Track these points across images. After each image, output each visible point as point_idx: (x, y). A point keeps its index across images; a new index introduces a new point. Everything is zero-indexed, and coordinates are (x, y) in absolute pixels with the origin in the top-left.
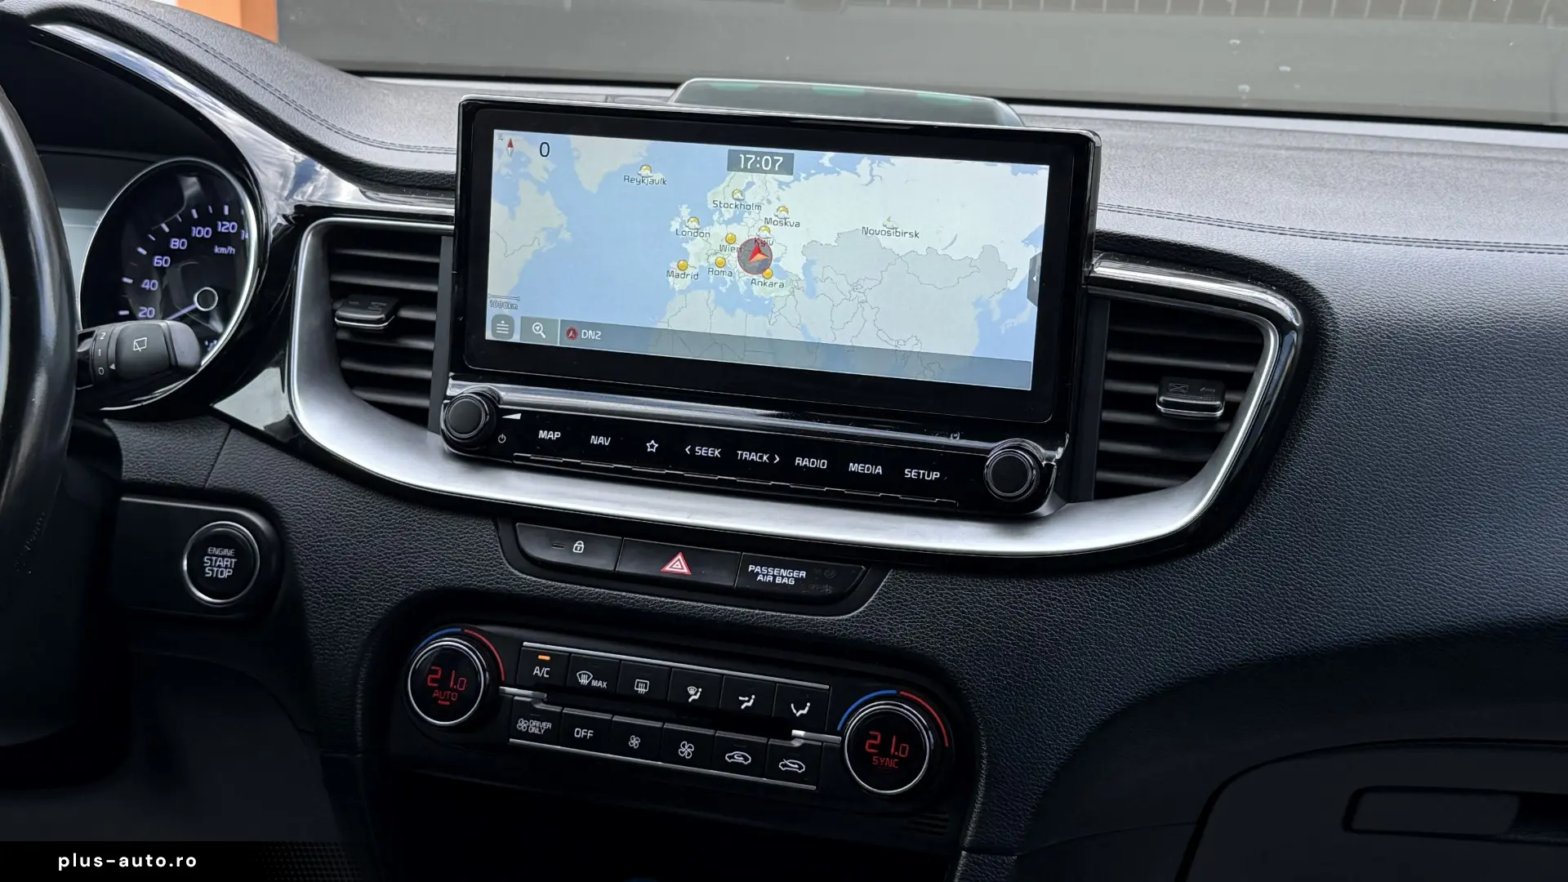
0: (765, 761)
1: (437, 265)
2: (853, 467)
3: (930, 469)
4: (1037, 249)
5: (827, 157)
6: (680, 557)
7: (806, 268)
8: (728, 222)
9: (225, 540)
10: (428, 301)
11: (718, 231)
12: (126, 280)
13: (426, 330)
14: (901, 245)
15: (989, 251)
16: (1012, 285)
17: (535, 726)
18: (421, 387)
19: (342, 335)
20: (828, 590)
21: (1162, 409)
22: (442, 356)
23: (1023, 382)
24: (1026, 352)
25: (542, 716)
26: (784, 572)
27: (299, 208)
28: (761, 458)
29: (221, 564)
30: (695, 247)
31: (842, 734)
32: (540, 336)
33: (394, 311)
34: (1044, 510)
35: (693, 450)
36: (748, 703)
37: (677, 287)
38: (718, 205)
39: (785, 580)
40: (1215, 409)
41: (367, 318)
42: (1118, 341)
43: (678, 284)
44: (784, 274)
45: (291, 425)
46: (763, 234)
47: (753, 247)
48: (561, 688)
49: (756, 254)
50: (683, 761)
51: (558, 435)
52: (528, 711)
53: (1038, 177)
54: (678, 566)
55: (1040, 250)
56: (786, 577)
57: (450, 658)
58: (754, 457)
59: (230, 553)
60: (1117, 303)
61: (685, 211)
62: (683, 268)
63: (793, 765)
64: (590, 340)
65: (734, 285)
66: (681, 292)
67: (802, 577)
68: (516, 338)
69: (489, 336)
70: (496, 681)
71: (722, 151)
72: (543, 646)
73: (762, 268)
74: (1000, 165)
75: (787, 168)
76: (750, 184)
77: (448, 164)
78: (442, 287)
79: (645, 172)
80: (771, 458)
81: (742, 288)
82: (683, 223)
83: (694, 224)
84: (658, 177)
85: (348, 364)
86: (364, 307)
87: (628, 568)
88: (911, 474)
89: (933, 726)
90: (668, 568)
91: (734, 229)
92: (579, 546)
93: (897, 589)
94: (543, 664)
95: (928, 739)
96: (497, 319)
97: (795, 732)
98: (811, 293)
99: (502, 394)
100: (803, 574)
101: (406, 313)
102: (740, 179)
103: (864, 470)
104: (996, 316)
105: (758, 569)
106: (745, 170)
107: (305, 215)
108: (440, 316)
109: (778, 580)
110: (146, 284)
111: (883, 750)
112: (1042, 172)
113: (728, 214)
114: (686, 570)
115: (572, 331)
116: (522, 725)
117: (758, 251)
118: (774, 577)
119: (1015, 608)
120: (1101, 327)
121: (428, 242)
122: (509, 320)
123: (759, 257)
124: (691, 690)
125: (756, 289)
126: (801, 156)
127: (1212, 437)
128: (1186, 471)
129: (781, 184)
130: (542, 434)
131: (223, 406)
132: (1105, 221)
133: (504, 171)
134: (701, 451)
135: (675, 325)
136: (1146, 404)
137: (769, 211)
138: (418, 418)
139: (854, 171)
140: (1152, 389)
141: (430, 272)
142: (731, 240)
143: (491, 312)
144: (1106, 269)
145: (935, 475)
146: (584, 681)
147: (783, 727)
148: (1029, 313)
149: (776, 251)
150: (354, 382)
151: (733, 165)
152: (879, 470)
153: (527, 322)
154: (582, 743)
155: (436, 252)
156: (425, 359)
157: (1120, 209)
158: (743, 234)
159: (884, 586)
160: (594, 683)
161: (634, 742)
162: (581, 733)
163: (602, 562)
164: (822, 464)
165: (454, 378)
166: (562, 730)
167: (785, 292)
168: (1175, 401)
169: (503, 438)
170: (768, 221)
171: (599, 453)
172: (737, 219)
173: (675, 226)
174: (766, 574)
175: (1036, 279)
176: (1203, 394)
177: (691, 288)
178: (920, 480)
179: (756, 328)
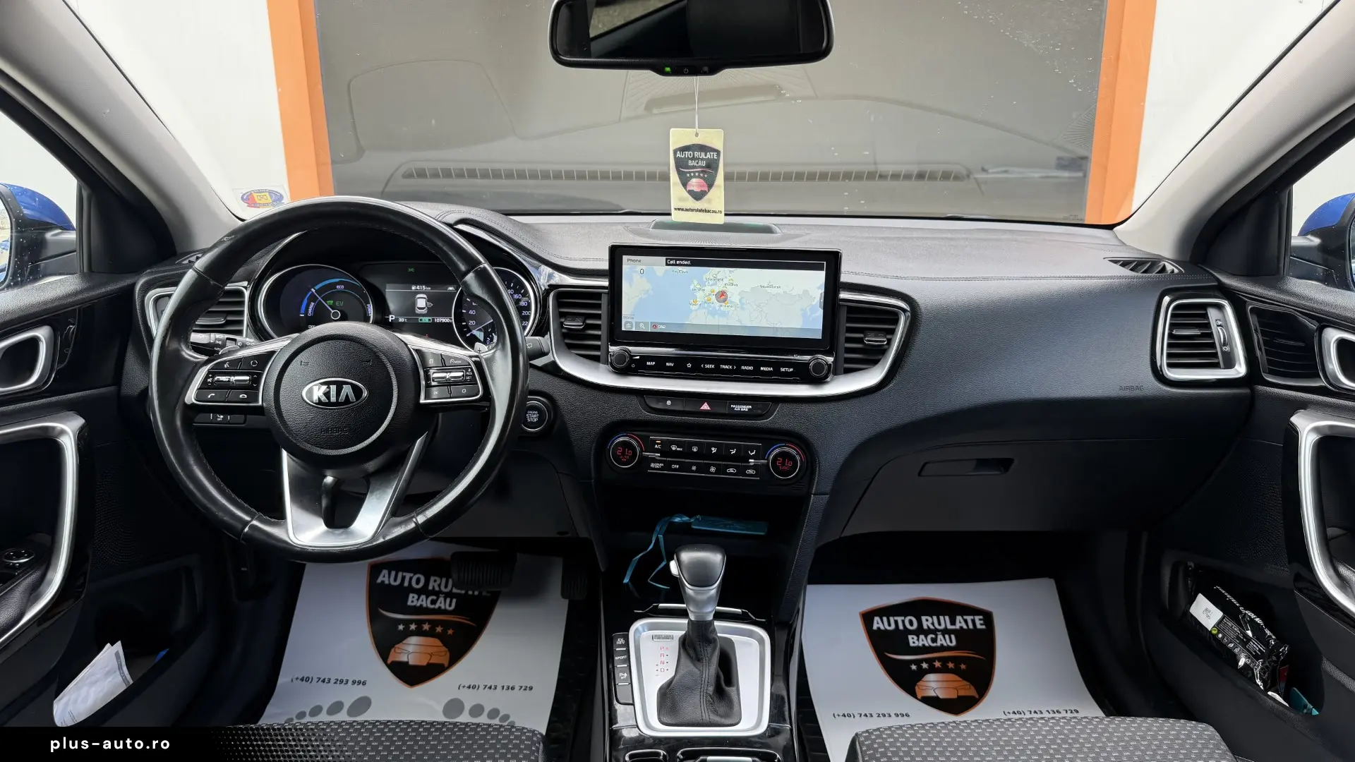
0: (741, 471)
1: (600, 304)
2: (762, 369)
3: (790, 368)
4: (822, 290)
6: (706, 404)
7: (740, 300)
8: (709, 286)
9: (533, 408)
10: (598, 317)
11: (708, 289)
12: (463, 311)
13: (598, 327)
14: (774, 291)
15: (806, 292)
16: (814, 303)
17: (658, 465)
18: (597, 348)
19: (564, 330)
20: (760, 411)
21: (866, 342)
22: (604, 337)
23: (819, 336)
24: (819, 326)
25: (659, 462)
26: (744, 407)
27: (550, 286)
28: (729, 367)
29: (533, 417)
30: (700, 295)
31: (768, 459)
32: (643, 328)
33: (585, 321)
34: (828, 379)
35: (704, 366)
36: (733, 452)
37: (693, 309)
38: (708, 279)
39: (744, 410)
40: (884, 341)
41: (575, 324)
42: (849, 320)
43: (693, 308)
44: (732, 302)
45: (554, 364)
46: (725, 289)
47: (720, 293)
48: (666, 452)
49: (722, 296)
50: (712, 473)
51: (654, 363)
52: (655, 460)
54: (705, 407)
55: (823, 290)
56: (745, 408)
57: (626, 445)
58: (727, 367)
59: (536, 412)
60: (848, 307)
61: (696, 282)
62: (695, 302)
63: (750, 471)
64: (661, 329)
65: (714, 307)
66: (695, 310)
67: (751, 408)
68: (634, 329)
69: (623, 329)
70: (642, 451)
72: (658, 439)
73: (724, 301)
76: (719, 272)
77: (605, 265)
78: (603, 311)
80: (733, 367)
81: (717, 308)
82: (695, 286)
83: (698, 286)
85: (569, 341)
86: (573, 320)
87: (687, 409)
88: (783, 370)
89: (798, 453)
90: (702, 408)
91: (713, 287)
92: (669, 403)
93: (783, 410)
94: (658, 444)
95: (798, 458)
96: (626, 323)
97: (750, 460)
98: (743, 309)
99: (631, 350)
101: (589, 322)
103: (766, 369)
104: (809, 313)
105: (734, 406)
107: (552, 287)
108: (603, 322)
109: (742, 410)
110: (471, 312)
111: (783, 464)
113: (711, 282)
114: (709, 408)
115: (655, 326)
116: (652, 465)
118: (741, 408)
119: (824, 413)
120: (843, 315)
121: (598, 296)
122: (631, 323)
123: (723, 297)
124: (713, 449)
125: (722, 308)
127: (882, 351)
128: (875, 362)
129: (730, 271)
130: (648, 363)
132: (844, 278)
133: (627, 270)
134: (707, 366)
135: (694, 322)
136: (860, 341)
137: (726, 281)
138: (596, 359)
140: (862, 335)
141: (598, 307)
142: (713, 291)
143: (624, 321)
144: (844, 295)
145: (791, 370)
146: (674, 449)
147: (746, 459)
148: (820, 312)
149: (729, 295)
150: (571, 347)
152: (772, 369)
153: (638, 324)
154: (675, 470)
155: (600, 299)
156: (598, 338)
157: (848, 274)
158: (717, 289)
159: (779, 409)
160: (678, 449)
161: (694, 468)
162: (675, 467)
163: (679, 407)
164: (751, 368)
165: (611, 345)
166: (667, 466)
167: (733, 308)
168: (871, 340)
169: (633, 366)
170: (726, 284)
171: (669, 369)
172: (715, 284)
173: (692, 287)
174: (737, 408)
175: (822, 300)
176: (880, 336)
177: (698, 309)
178: (786, 372)
179: (723, 322)
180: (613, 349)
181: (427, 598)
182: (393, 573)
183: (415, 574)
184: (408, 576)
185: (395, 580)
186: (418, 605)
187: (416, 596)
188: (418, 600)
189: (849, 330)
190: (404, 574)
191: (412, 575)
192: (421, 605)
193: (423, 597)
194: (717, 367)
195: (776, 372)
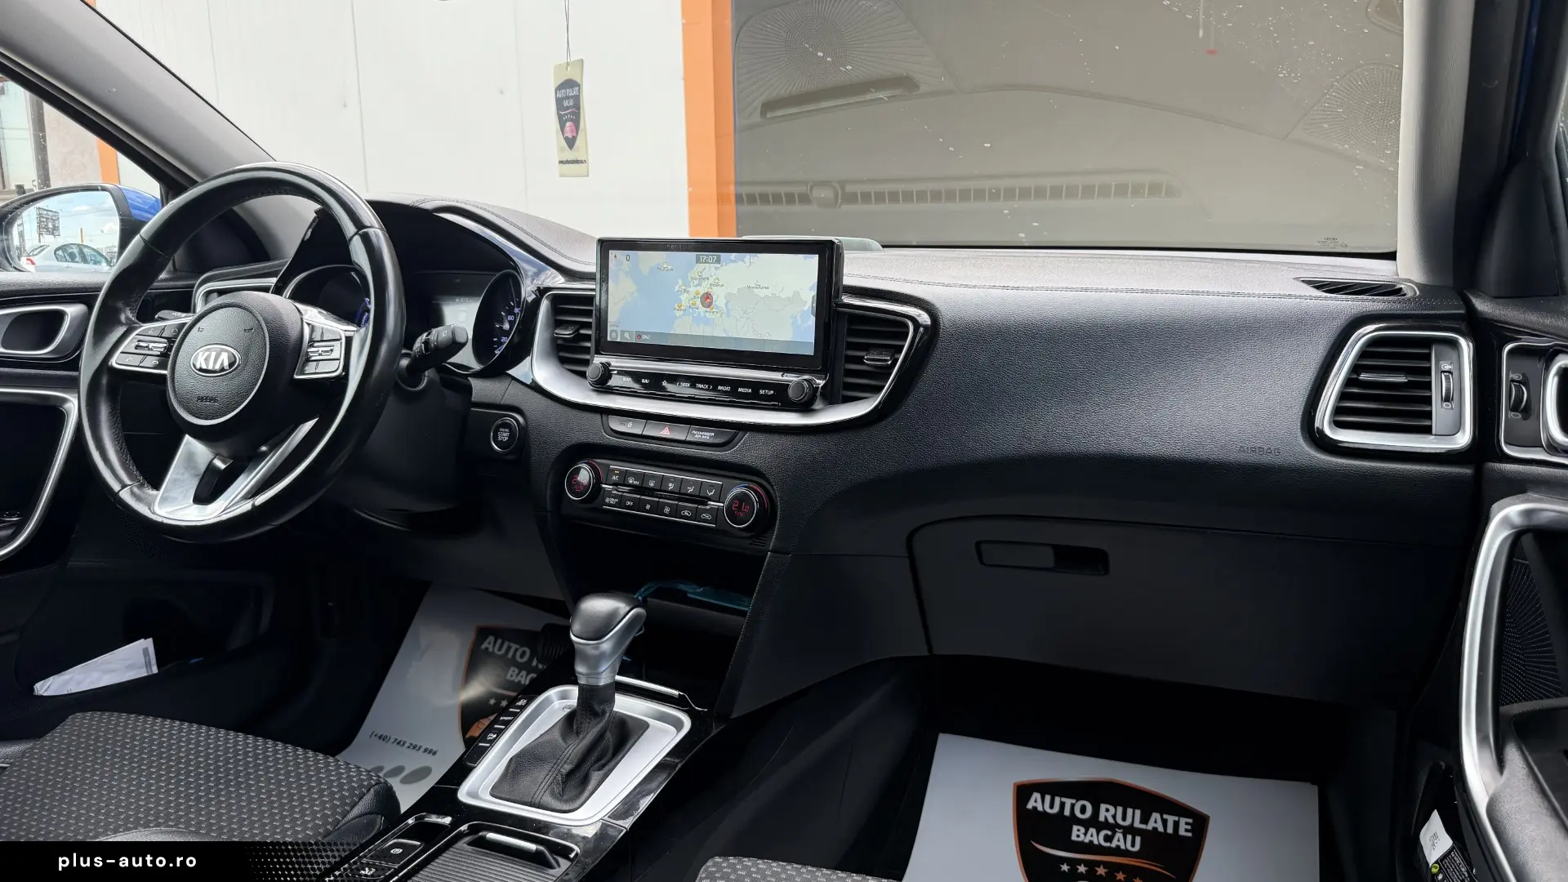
0: (697, 515)
1: (592, 310)
2: (740, 390)
3: (770, 390)
4: (814, 293)
5: (733, 255)
6: (667, 428)
7: (726, 304)
8: (696, 286)
9: (506, 425)
10: (588, 326)
11: (692, 290)
13: (588, 338)
14: (762, 293)
15: (796, 294)
16: (805, 309)
17: (613, 501)
18: (585, 362)
19: (559, 342)
20: (722, 441)
21: (866, 362)
22: (593, 350)
23: (810, 351)
24: (810, 338)
25: (615, 496)
26: (706, 434)
27: (544, 288)
28: (705, 386)
29: (504, 435)
30: (684, 297)
31: (725, 503)
32: (627, 338)
33: (577, 330)
34: (815, 406)
36: (691, 490)
37: (678, 315)
38: (692, 278)
39: (706, 437)
40: (887, 361)
41: (566, 333)
42: (852, 333)
43: (678, 314)
44: (718, 307)
46: (710, 291)
47: (705, 296)
48: (622, 484)
49: (707, 299)
50: (666, 515)
52: (610, 495)
53: (813, 260)
54: (666, 432)
55: (816, 293)
58: (703, 386)
59: (507, 430)
60: (851, 316)
61: (680, 282)
62: (680, 307)
64: (646, 339)
65: (699, 313)
66: (680, 317)
68: (619, 340)
69: (609, 339)
70: (598, 482)
71: (693, 255)
72: (616, 466)
73: (710, 305)
74: (799, 255)
75: (718, 261)
76: (704, 269)
77: (593, 267)
78: (594, 319)
79: (665, 266)
80: (709, 387)
81: (702, 314)
82: (679, 287)
83: (684, 287)
84: (670, 268)
85: (562, 354)
86: (566, 329)
87: (648, 433)
88: (762, 392)
89: (759, 497)
90: (662, 433)
91: (698, 288)
92: (630, 424)
93: (750, 440)
94: (616, 474)
95: (756, 504)
96: (612, 331)
97: (709, 502)
98: (728, 315)
99: (613, 364)
100: (713, 434)
101: (580, 331)
102: (702, 266)
103: (744, 391)
104: (800, 322)
105: (696, 432)
106: (702, 262)
108: (593, 332)
109: (704, 437)
110: (505, 327)
111: (739, 509)
112: (816, 257)
113: (696, 282)
114: (668, 433)
115: (639, 336)
116: (607, 500)
117: (708, 298)
118: (702, 436)
120: (844, 326)
121: (589, 300)
122: (616, 332)
123: (709, 300)
124: (670, 485)
125: (707, 314)
126: (723, 255)
127: (884, 373)
128: (872, 390)
129: (716, 268)
131: (510, 372)
132: (848, 280)
133: (614, 268)
134: (683, 384)
135: (677, 332)
136: (860, 360)
137: (711, 281)
138: (583, 375)
139: (743, 261)
140: (863, 353)
141: (589, 313)
142: (697, 293)
143: (609, 329)
144: (846, 299)
145: (772, 392)
146: (631, 482)
147: (703, 500)
148: (812, 320)
149: (714, 297)
150: (563, 361)
151: (698, 261)
152: (750, 391)
153: (623, 332)
154: (629, 508)
155: (592, 305)
156: (587, 350)
157: (853, 276)
158: (702, 291)
159: (744, 439)
160: (634, 482)
161: (648, 507)
162: (629, 503)
163: (637, 430)
164: (728, 389)
165: (596, 357)
166: (621, 502)
167: (719, 315)
168: (871, 359)
170: (711, 285)
171: (645, 387)
172: (699, 285)
173: (677, 288)
174: (699, 435)
175: (815, 305)
176: (883, 354)
177: (683, 315)
178: (766, 395)
179: (707, 331)
181: (527, 675)
182: (499, 641)
183: (522, 646)
184: (514, 646)
185: (500, 649)
186: (516, 681)
187: (517, 671)
188: (517, 675)
189: (851, 346)
190: (512, 644)
191: (518, 647)
192: (520, 682)
193: (524, 673)
194: (693, 385)
195: (755, 395)
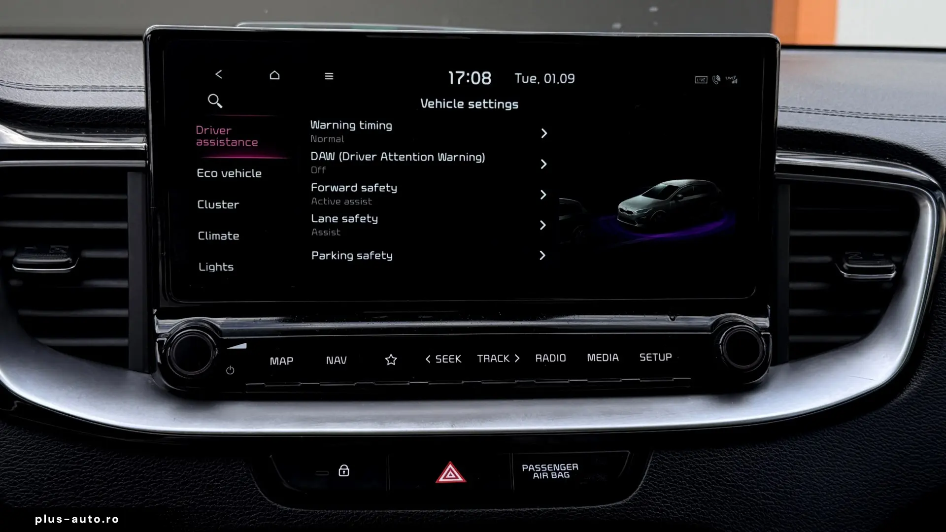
1: (124, 202)
2: (591, 357)
3: (662, 352)
6: (450, 466)
10: (116, 239)
19: (20, 282)
20: (602, 478)
21: (846, 275)
22: (138, 294)
26: (556, 467)
28: (501, 358)
33: (81, 253)
35: (433, 359)
39: (560, 475)
40: (889, 271)
41: (50, 262)
42: (800, 220)
51: (290, 360)
54: (450, 476)
56: (561, 471)
58: (494, 358)
60: (793, 183)
67: (575, 469)
77: (134, 98)
78: (133, 224)
80: (512, 358)
85: (27, 312)
86: (42, 252)
88: (645, 357)
90: (440, 480)
92: (344, 471)
93: (664, 468)
100: (575, 466)
101: (90, 254)
103: (602, 359)
105: (531, 468)
108: (133, 254)
109: (554, 476)
114: (460, 479)
118: (549, 473)
119: (769, 470)
130: (274, 361)
134: (442, 359)
136: (828, 272)
138: (117, 360)
141: (116, 210)
145: (668, 356)
150: (35, 329)
152: (615, 357)
155: (123, 188)
159: (651, 467)
163: (374, 483)
164: (562, 358)
165: (161, 316)
168: (856, 267)
169: (230, 370)
171: (336, 374)
174: (540, 471)
176: (879, 258)
178: (655, 364)
180: (165, 326)
189: (799, 246)
194: (469, 359)
195: (630, 364)
